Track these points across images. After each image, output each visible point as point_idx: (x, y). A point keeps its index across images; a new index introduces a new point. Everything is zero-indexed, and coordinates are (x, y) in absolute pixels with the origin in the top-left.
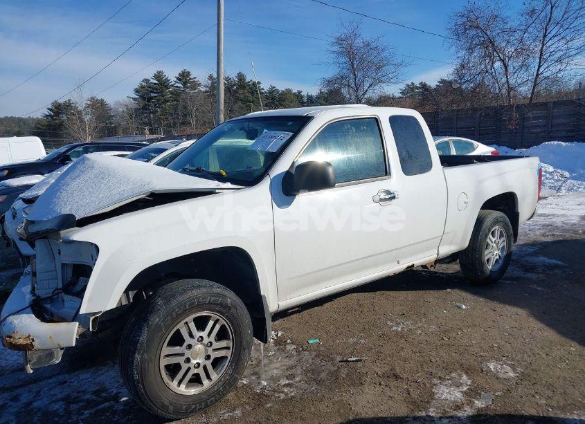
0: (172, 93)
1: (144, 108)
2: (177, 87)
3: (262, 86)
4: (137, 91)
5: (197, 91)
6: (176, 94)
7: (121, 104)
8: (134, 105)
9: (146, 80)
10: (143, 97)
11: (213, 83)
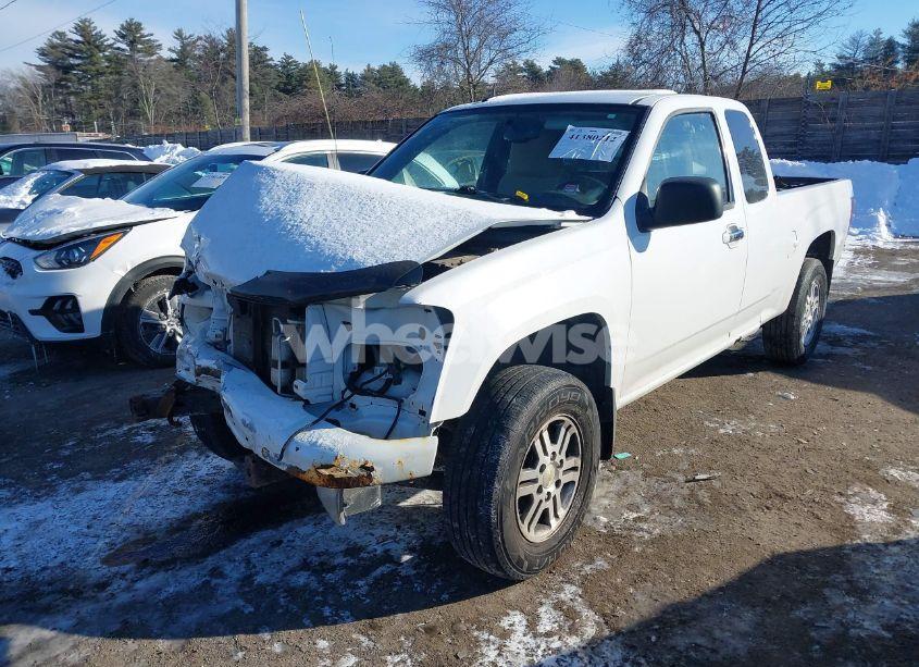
0: (108, 59)
1: (58, 85)
2: (118, 48)
3: (270, 54)
4: (42, 53)
5: (154, 57)
6: (117, 62)
7: (13, 76)
8: (39, 78)
9: (61, 35)
10: (55, 65)
11: (184, 47)
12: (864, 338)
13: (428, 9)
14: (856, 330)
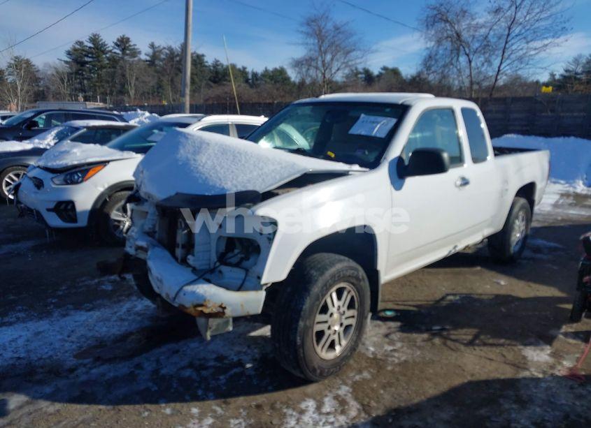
0: (108, 59)
1: (77, 73)
2: (115, 53)
3: (206, 59)
4: (69, 53)
5: (136, 59)
6: (114, 61)
7: (50, 66)
8: (66, 69)
9: (80, 43)
10: (75, 61)
11: (154, 53)
12: (555, 249)
13: (300, 36)
14: (552, 244)
